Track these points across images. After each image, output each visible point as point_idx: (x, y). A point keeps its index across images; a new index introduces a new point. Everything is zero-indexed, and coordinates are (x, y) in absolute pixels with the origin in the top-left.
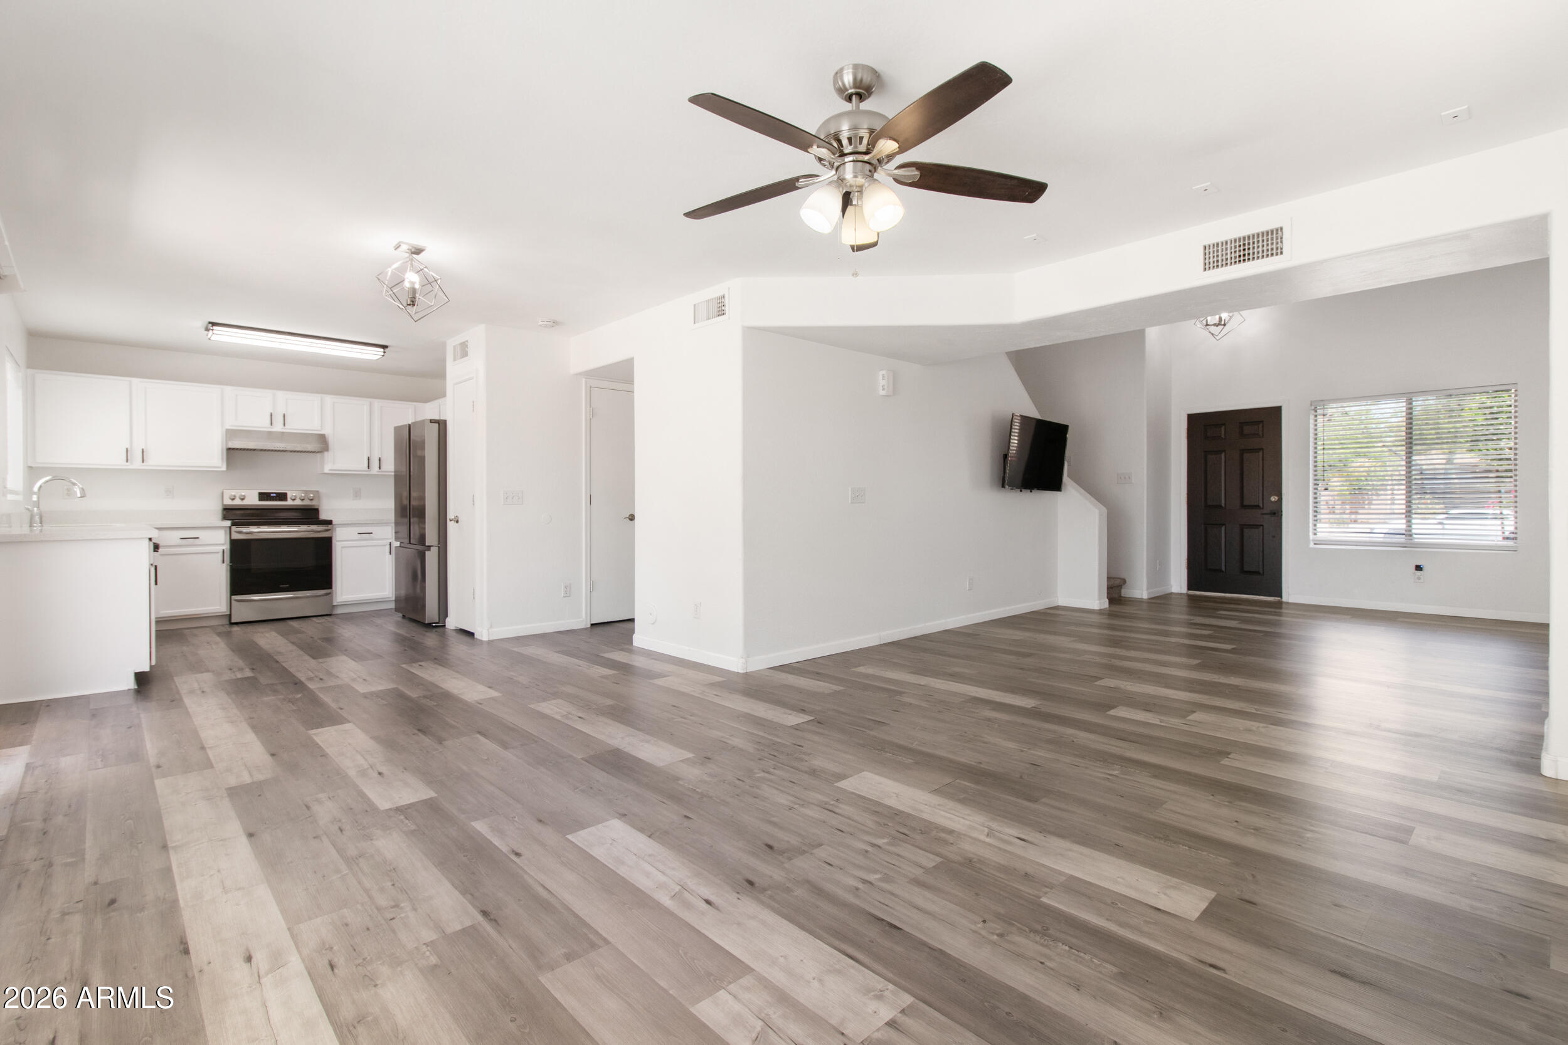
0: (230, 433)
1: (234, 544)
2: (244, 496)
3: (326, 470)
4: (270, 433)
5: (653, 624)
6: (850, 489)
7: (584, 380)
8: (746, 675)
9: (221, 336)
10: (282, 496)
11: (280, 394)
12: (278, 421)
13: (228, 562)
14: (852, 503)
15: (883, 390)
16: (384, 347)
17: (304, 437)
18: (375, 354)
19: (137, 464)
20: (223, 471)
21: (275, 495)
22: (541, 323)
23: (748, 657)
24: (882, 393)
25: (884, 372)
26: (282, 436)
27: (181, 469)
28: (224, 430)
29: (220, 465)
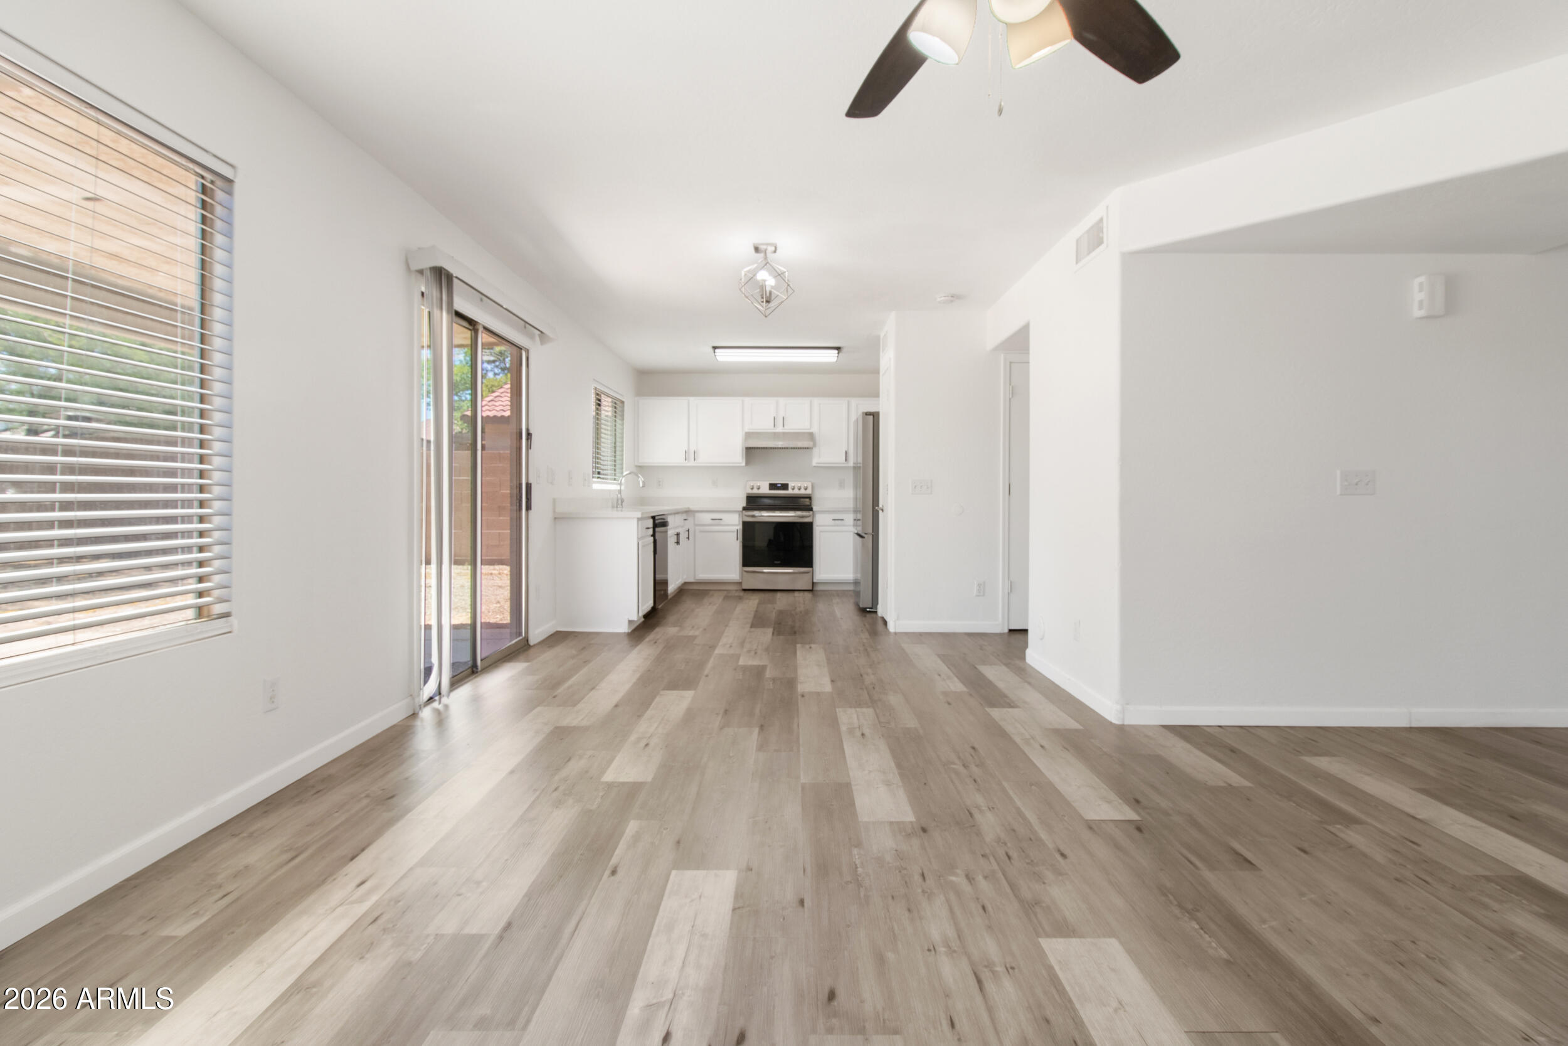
0: (748, 435)
1: (746, 525)
2: (759, 486)
3: (814, 464)
4: (775, 433)
5: (1042, 639)
6: (1338, 472)
7: (1002, 355)
8: (1121, 728)
9: (723, 356)
10: (785, 487)
11: (782, 401)
12: (780, 422)
13: (741, 539)
14: (1341, 495)
15: (1420, 308)
16: (838, 349)
17: (797, 435)
18: (831, 356)
19: (691, 463)
20: (742, 466)
21: (780, 485)
22: (939, 300)
23: (1127, 704)
24: (1418, 313)
25: (1422, 279)
26: (785, 435)
27: (728, 465)
28: (744, 433)
29: (741, 461)
